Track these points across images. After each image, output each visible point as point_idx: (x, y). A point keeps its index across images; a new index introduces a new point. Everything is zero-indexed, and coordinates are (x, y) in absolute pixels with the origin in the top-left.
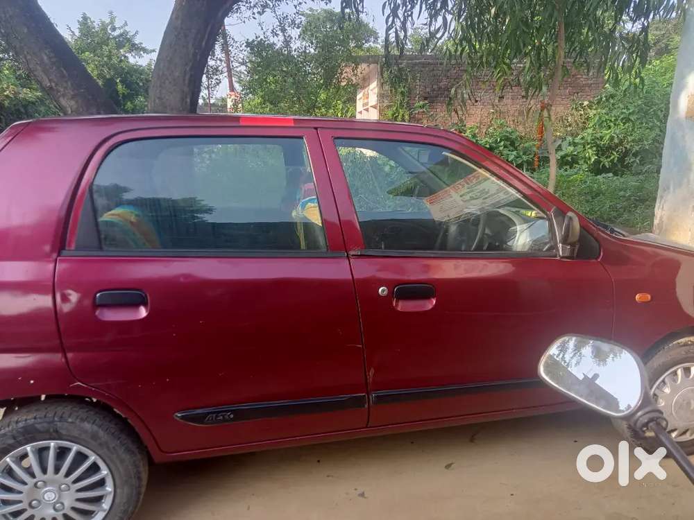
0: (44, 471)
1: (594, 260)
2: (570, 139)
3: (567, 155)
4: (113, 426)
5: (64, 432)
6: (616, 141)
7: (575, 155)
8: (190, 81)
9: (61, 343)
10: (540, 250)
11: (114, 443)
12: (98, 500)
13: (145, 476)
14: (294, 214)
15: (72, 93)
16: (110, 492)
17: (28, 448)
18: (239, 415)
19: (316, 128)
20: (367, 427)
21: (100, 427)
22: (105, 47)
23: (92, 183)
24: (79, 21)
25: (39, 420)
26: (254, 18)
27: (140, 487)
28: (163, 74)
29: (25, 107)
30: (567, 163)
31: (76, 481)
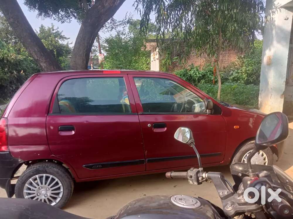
0: (42, 184)
1: (219, 115)
2: (236, 70)
3: (235, 77)
4: (63, 170)
5: (48, 171)
6: (255, 71)
7: (238, 77)
8: (86, 55)
9: (48, 142)
10: (202, 112)
11: (63, 175)
12: (58, 194)
13: (73, 186)
14: (121, 101)
15: (45, 61)
16: (62, 192)
17: (37, 176)
18: (103, 166)
19: (127, 74)
20: (145, 171)
21: (59, 170)
22: (50, 37)
23: (57, 93)
24: (39, 27)
25: (40, 167)
26: (108, 32)
27: (71, 190)
28: (76, 53)
29: (19, 62)
30: (235, 80)
31: (51, 187)
